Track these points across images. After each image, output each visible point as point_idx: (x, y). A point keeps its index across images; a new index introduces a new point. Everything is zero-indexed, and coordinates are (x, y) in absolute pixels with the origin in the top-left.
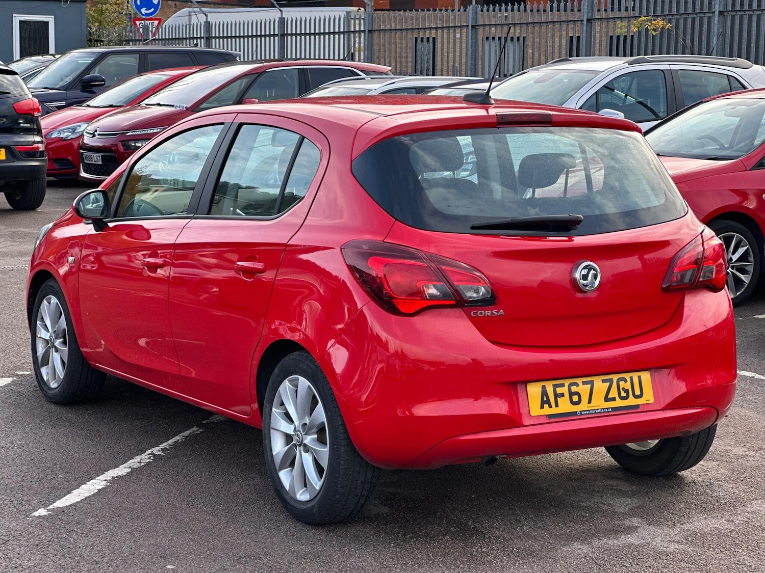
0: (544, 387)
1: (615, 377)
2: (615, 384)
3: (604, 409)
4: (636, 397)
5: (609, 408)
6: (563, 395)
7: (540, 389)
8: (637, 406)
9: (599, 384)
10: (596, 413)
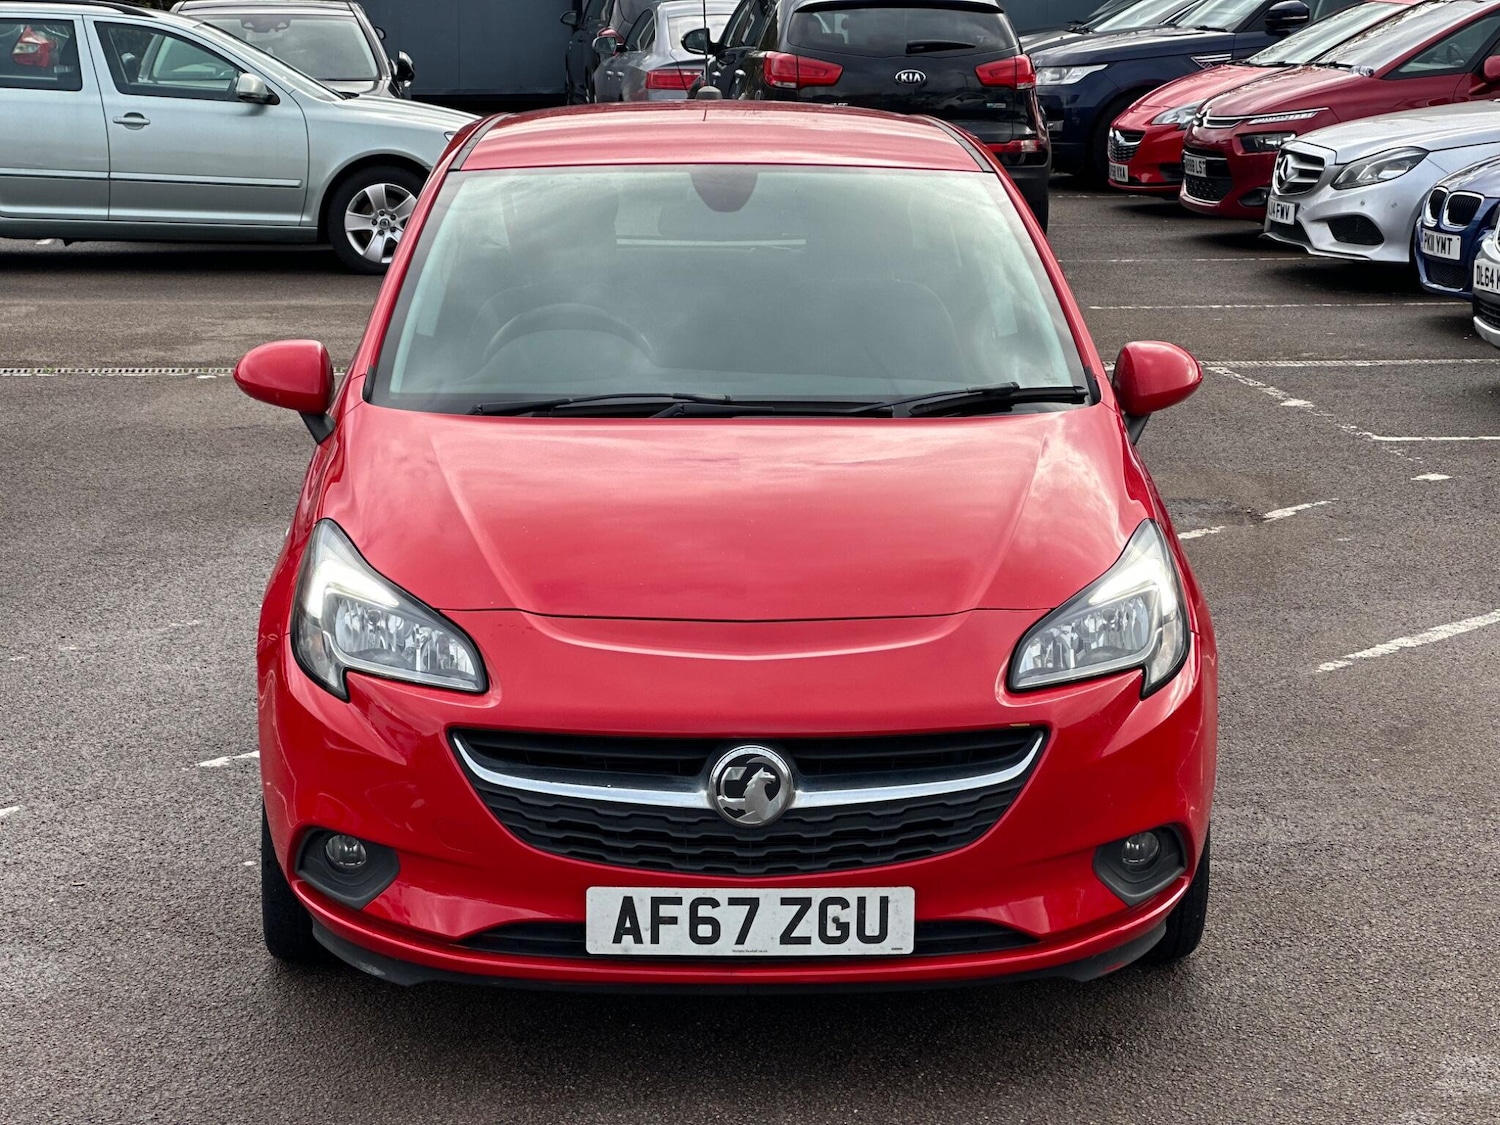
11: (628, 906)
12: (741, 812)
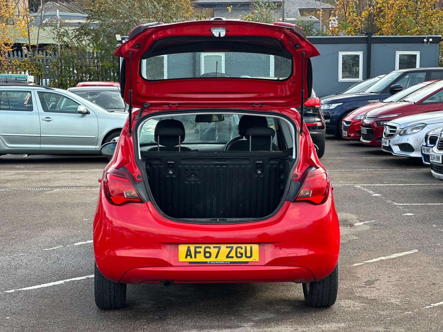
0: (189, 247)
1: (235, 246)
2: (234, 250)
3: (225, 262)
4: (247, 257)
5: (228, 262)
6: (200, 252)
7: (186, 248)
8: (247, 262)
9: (224, 249)
10: (219, 263)
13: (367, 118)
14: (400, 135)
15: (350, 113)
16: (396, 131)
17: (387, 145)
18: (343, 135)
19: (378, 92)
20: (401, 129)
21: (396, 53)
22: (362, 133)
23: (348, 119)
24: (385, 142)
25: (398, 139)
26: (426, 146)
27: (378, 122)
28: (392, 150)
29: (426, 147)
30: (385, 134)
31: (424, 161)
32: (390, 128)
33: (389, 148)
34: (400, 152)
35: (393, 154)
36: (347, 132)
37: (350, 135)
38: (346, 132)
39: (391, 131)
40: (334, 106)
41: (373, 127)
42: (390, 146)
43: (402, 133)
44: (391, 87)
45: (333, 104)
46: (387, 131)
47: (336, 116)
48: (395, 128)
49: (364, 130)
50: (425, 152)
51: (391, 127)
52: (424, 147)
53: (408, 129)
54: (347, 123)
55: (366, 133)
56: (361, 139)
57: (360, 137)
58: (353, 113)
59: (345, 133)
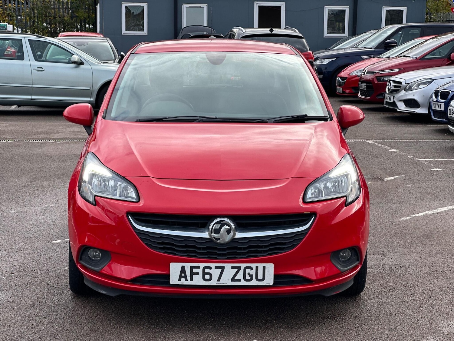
11: (183, 269)
12: (219, 239)
13: (367, 73)
14: (406, 90)
15: (345, 69)
16: (401, 86)
17: (392, 101)
18: (337, 91)
19: (372, 47)
20: (407, 84)
21: (383, 8)
22: (360, 88)
23: (343, 74)
24: (388, 98)
25: (403, 94)
26: (437, 101)
27: (378, 78)
28: (397, 107)
29: (436, 103)
30: (389, 89)
31: (433, 117)
32: (394, 84)
33: (394, 104)
34: (405, 108)
35: (398, 110)
36: (342, 88)
37: (345, 91)
38: (340, 88)
39: (395, 87)
40: (326, 61)
41: (373, 82)
42: (394, 102)
43: (407, 88)
44: (386, 42)
45: (326, 60)
46: (391, 86)
47: (328, 72)
48: (401, 83)
49: (363, 86)
50: (435, 107)
51: (395, 82)
52: (434, 102)
53: (414, 84)
54: (342, 78)
55: (365, 89)
56: (359, 94)
57: (358, 93)
58: (348, 69)
59: (340, 90)
